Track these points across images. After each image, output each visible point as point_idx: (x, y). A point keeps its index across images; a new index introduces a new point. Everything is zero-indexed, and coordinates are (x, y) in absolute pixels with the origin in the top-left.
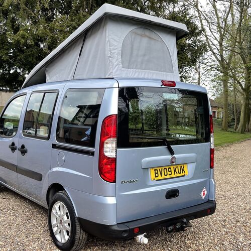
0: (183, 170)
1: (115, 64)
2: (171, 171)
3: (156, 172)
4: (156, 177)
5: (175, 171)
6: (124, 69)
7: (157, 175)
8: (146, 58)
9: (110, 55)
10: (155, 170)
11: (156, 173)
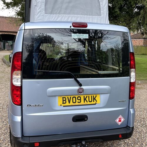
0: (94, 99)
1: (38, 11)
2: (80, 100)
3: (64, 99)
4: (63, 103)
5: (85, 99)
6: (46, 15)
7: (64, 102)
8: (71, 5)
9: (35, 4)
10: (63, 98)
11: (63, 101)
